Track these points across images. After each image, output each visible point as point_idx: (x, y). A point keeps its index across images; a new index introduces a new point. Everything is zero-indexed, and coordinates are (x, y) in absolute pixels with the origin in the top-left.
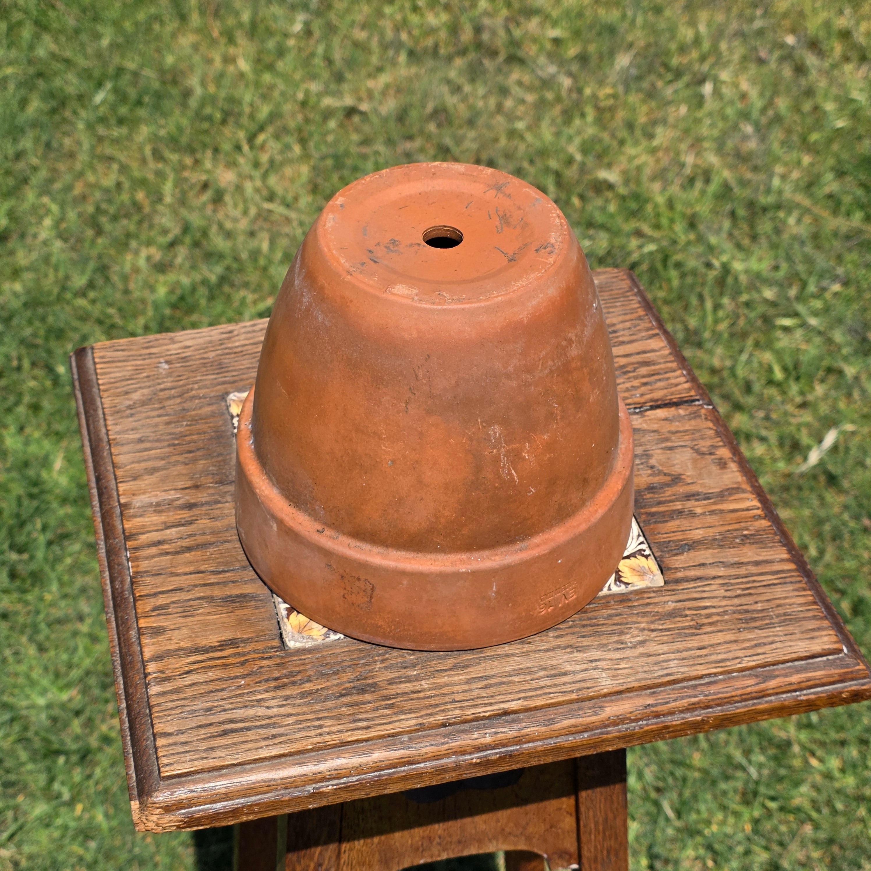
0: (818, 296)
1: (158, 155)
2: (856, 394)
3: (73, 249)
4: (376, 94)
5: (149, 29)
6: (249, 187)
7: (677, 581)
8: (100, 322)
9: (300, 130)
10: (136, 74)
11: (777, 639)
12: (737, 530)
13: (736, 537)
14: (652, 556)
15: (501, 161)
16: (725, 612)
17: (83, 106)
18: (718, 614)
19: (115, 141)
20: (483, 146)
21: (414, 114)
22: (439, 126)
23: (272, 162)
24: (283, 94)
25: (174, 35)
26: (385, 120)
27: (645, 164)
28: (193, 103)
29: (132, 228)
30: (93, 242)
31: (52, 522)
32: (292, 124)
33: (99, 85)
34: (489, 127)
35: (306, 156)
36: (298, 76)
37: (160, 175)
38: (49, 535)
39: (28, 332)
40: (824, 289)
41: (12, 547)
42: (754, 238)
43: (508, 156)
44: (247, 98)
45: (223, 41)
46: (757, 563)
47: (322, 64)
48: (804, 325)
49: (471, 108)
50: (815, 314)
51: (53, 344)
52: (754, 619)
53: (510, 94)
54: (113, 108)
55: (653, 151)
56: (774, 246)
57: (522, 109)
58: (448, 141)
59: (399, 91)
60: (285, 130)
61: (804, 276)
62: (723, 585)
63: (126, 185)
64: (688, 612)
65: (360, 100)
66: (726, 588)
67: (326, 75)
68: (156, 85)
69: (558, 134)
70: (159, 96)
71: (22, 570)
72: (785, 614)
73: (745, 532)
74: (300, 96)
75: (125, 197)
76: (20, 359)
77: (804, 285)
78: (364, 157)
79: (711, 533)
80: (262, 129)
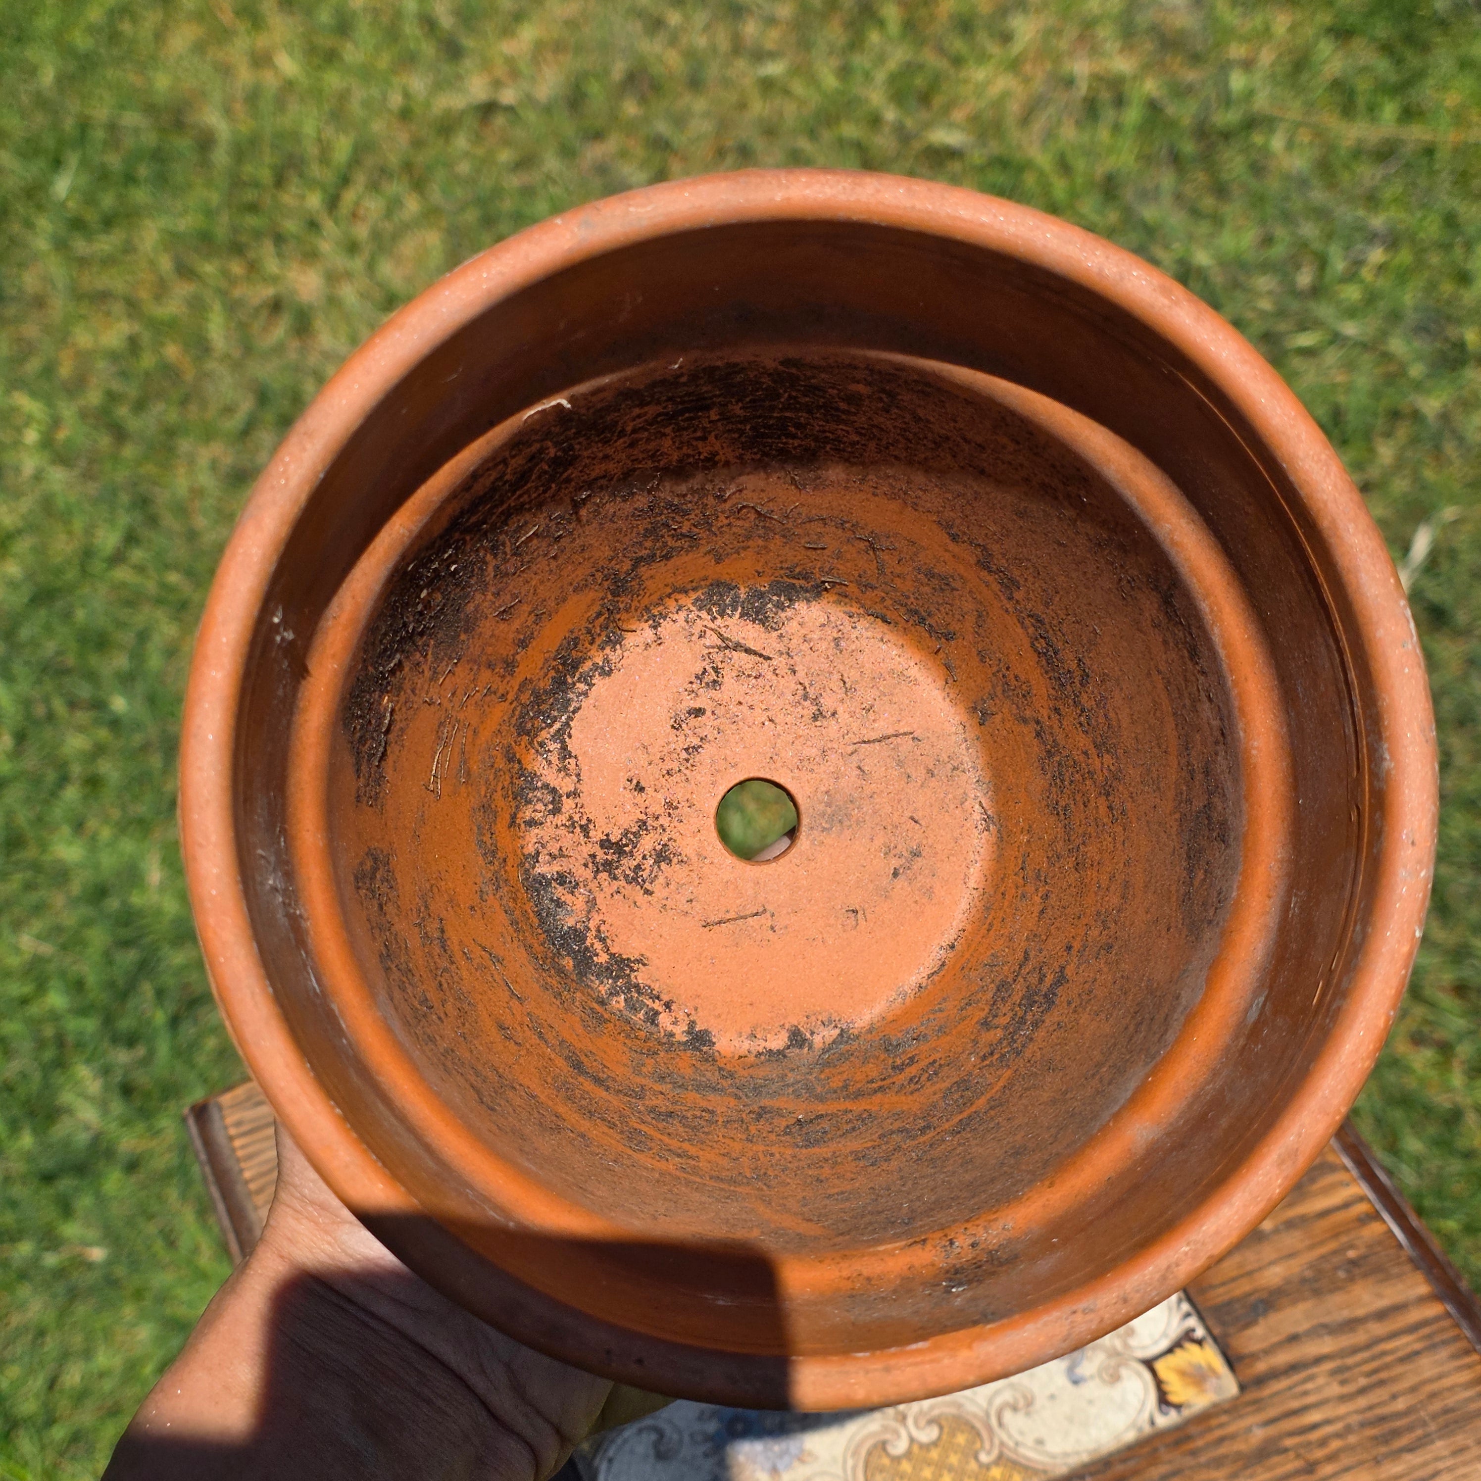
0: (1351, 276)
1: (185, 271)
2: (1450, 448)
3: (88, 476)
4: (523, 66)
5: (114, 37)
6: (348, 293)
7: (1261, 1381)
8: (159, 601)
9: (408, 167)
10: (112, 128)
11: (1441, 1465)
12: (1335, 1253)
13: (1336, 1268)
14: (1210, 1341)
15: (759, 144)
16: (1348, 1430)
17: (40, 207)
18: (1338, 1435)
19: (108, 262)
20: (723, 125)
21: (594, 88)
22: (643, 100)
23: (376, 235)
24: (366, 104)
25: (160, 36)
26: (548, 110)
27: (1005, 95)
28: (221, 157)
29: (173, 416)
30: (115, 458)
31: (169, 981)
32: (394, 160)
33: (57, 163)
34: (726, 83)
35: (431, 214)
36: (384, 62)
37: (197, 306)
38: (171, 1007)
39: (50, 647)
40: (1358, 263)
41: (116, 1040)
42: (1221, 191)
43: (770, 131)
44: (309, 128)
45: (242, 27)
46: (1381, 1315)
47: (418, 32)
48: (1336, 338)
49: (690, 54)
50: (1351, 313)
51: (94, 660)
52: (1396, 1433)
53: (749, 11)
54: (90, 200)
55: (1014, 66)
56: (1258, 200)
57: (774, 34)
58: (662, 127)
59: (558, 47)
60: (384, 172)
61: (1317, 246)
62: (1334, 1373)
63: (146, 337)
64: (1289, 1442)
65: (497, 84)
66: (1340, 1377)
67: (428, 49)
68: (150, 139)
69: (845, 72)
70: (159, 156)
71: (142, 1078)
72: (1446, 1411)
73: (1351, 1254)
74: (396, 100)
75: (147, 361)
76: (47, 700)
77: (1322, 262)
78: (528, 192)
79: (1295, 1267)
80: (345, 181)
